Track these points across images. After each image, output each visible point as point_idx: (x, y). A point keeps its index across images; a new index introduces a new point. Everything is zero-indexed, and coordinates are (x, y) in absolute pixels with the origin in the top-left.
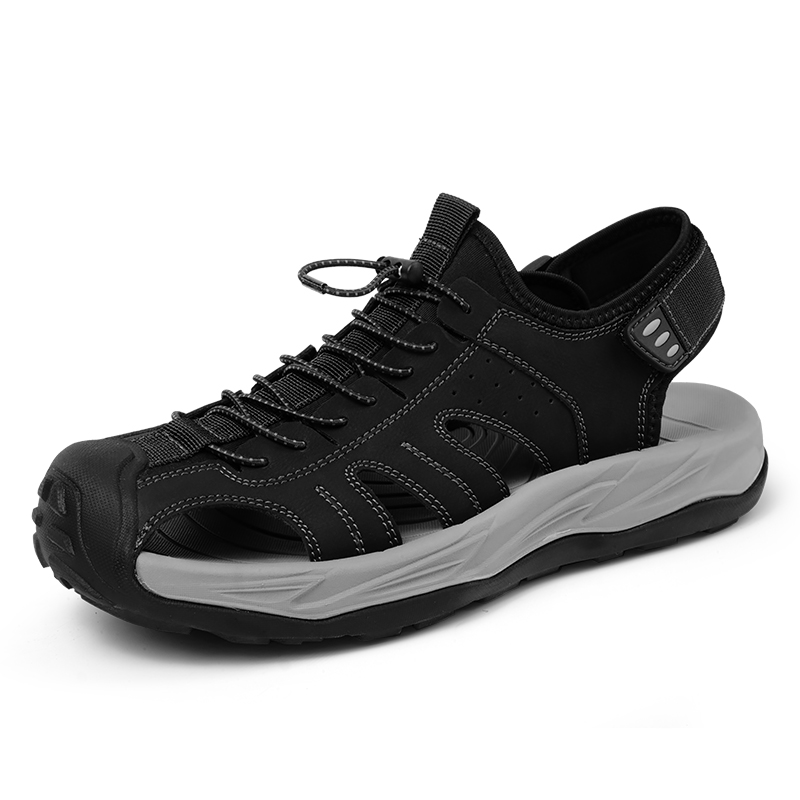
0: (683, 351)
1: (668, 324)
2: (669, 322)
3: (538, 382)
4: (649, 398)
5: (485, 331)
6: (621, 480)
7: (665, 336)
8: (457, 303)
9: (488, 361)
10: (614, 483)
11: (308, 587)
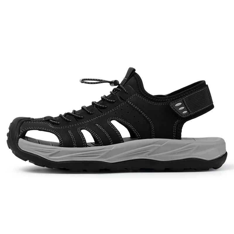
0: (188, 113)
1: (184, 104)
2: (185, 104)
3: (141, 114)
4: (177, 125)
5: (129, 99)
6: (162, 145)
7: (183, 108)
8: (124, 91)
9: (128, 106)
10: (160, 145)
11: (55, 152)
